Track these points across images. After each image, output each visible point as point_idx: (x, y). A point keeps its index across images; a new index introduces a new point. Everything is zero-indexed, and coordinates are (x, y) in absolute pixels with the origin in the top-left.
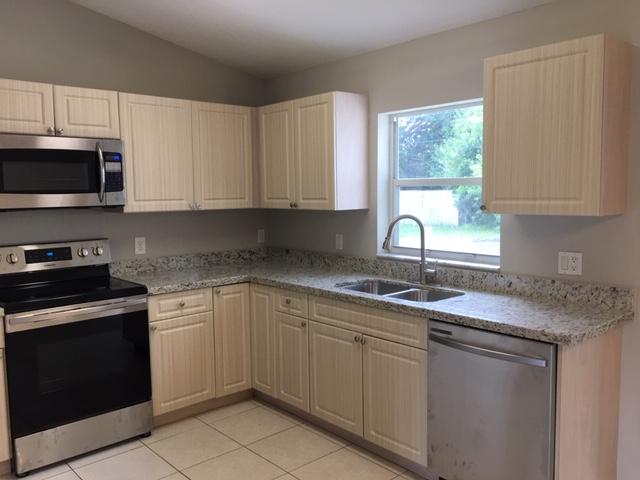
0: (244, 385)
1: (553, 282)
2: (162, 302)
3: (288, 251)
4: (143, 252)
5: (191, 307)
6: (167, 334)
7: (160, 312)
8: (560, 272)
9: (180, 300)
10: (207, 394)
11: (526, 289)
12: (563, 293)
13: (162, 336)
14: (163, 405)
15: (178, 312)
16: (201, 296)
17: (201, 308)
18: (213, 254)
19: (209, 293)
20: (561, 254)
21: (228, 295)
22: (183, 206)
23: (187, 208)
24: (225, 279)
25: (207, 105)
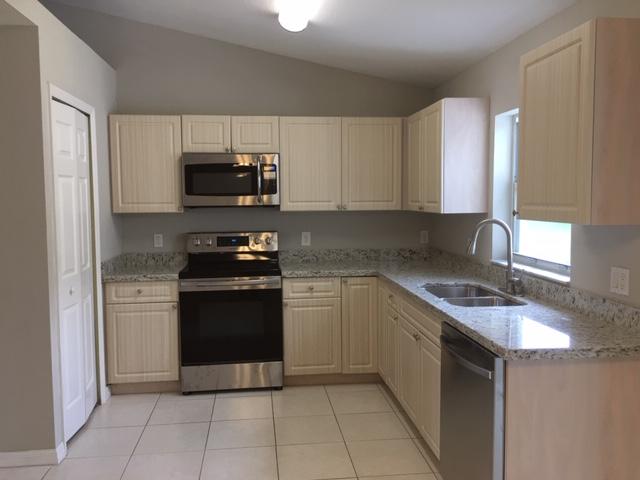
0: (369, 368)
1: (604, 301)
2: (295, 284)
3: (441, 253)
4: (308, 244)
5: (320, 292)
6: (298, 312)
7: (293, 292)
8: (612, 290)
9: (310, 284)
10: (333, 368)
11: (585, 307)
12: (611, 314)
13: (293, 312)
14: (293, 368)
15: (308, 294)
16: (330, 283)
17: (330, 294)
18: (371, 250)
19: (337, 281)
20: (614, 269)
21: (355, 285)
22: (332, 207)
23: (335, 209)
24: (351, 271)
25: (357, 120)
